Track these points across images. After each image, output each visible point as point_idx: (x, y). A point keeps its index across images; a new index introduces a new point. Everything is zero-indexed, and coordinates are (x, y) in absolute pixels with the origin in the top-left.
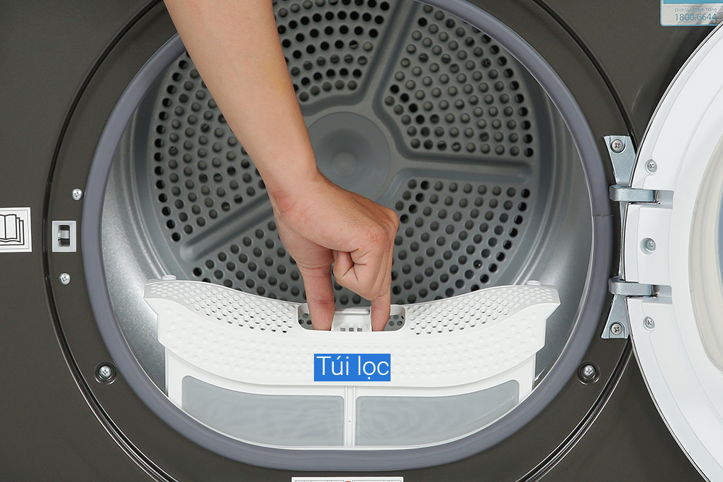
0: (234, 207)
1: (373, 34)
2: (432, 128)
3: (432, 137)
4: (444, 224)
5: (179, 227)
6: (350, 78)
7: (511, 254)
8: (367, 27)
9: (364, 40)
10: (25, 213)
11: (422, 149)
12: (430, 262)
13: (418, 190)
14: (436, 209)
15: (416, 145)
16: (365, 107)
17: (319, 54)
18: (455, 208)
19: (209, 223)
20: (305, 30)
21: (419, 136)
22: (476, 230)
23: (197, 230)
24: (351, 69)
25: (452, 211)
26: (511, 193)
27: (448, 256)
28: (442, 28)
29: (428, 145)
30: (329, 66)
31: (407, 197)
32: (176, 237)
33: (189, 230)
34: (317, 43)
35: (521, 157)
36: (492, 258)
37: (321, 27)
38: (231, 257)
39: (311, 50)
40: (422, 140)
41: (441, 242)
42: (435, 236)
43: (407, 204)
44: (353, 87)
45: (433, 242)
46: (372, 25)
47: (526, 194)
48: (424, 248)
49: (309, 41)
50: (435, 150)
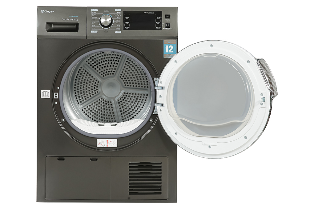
0: (90, 98)
1: (117, 64)
2: (129, 82)
3: (129, 84)
4: (131, 101)
5: (79, 102)
6: (113, 72)
7: (141, 112)
8: (116, 62)
9: (115, 65)
10: (49, 91)
11: (127, 86)
12: (128, 108)
13: (126, 94)
14: (128, 100)
15: (125, 85)
16: (115, 78)
17: (107, 68)
18: (132, 100)
19: (85, 101)
20: (104, 63)
21: (126, 84)
22: (136, 104)
23: (83, 102)
24: (113, 71)
25: (132, 99)
26: (144, 95)
27: (132, 107)
28: (131, 63)
29: (128, 86)
30: (109, 70)
31: (122, 97)
32: (78, 103)
33: (81, 102)
34: (106, 66)
35: (146, 88)
36: (139, 110)
37: (107, 62)
38: (89, 107)
39: (105, 67)
40: (127, 85)
41: (130, 104)
42: (129, 103)
43: (124, 97)
44: (113, 74)
45: (129, 105)
46: (117, 62)
47: (147, 95)
48: (127, 106)
49: (105, 65)
50: (129, 86)
